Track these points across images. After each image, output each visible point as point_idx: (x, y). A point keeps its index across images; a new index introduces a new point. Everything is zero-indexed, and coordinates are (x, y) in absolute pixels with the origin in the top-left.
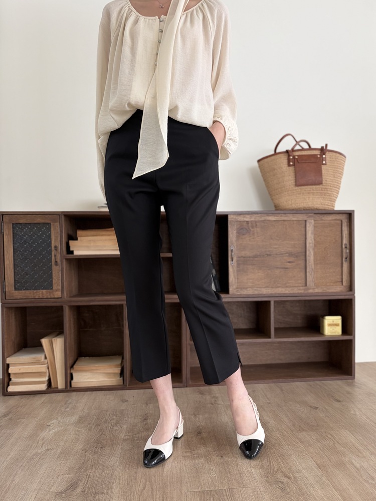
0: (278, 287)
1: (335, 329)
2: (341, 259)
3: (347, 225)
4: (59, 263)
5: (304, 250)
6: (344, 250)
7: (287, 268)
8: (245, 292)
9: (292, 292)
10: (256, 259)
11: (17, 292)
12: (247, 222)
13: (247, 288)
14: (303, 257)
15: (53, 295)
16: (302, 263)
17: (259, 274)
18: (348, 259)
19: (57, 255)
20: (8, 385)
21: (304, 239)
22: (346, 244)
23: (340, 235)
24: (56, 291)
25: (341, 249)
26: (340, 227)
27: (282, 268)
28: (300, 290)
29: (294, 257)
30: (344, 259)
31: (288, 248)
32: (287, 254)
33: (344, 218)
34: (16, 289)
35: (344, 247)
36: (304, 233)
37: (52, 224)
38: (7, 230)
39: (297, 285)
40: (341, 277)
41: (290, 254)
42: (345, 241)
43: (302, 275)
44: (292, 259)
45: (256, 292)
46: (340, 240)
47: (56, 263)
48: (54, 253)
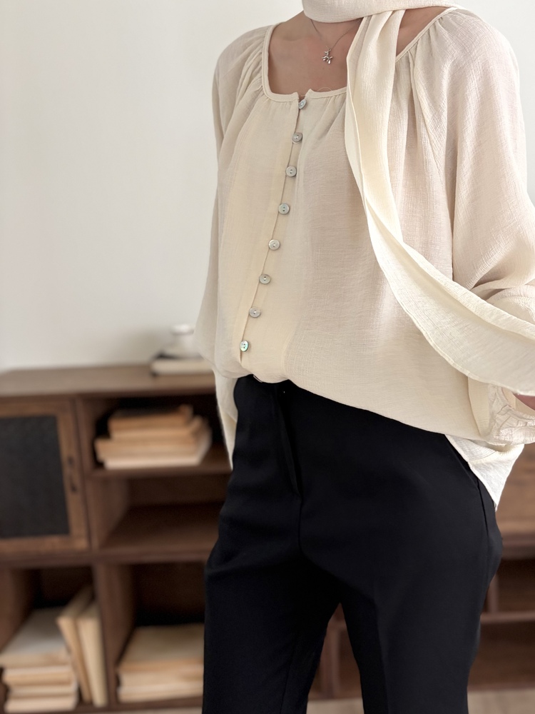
4: (79, 487)
15: (73, 546)
19: (74, 474)
20: (6, 700)
24: (79, 536)
37: (59, 416)
47: (74, 489)
48: (67, 471)
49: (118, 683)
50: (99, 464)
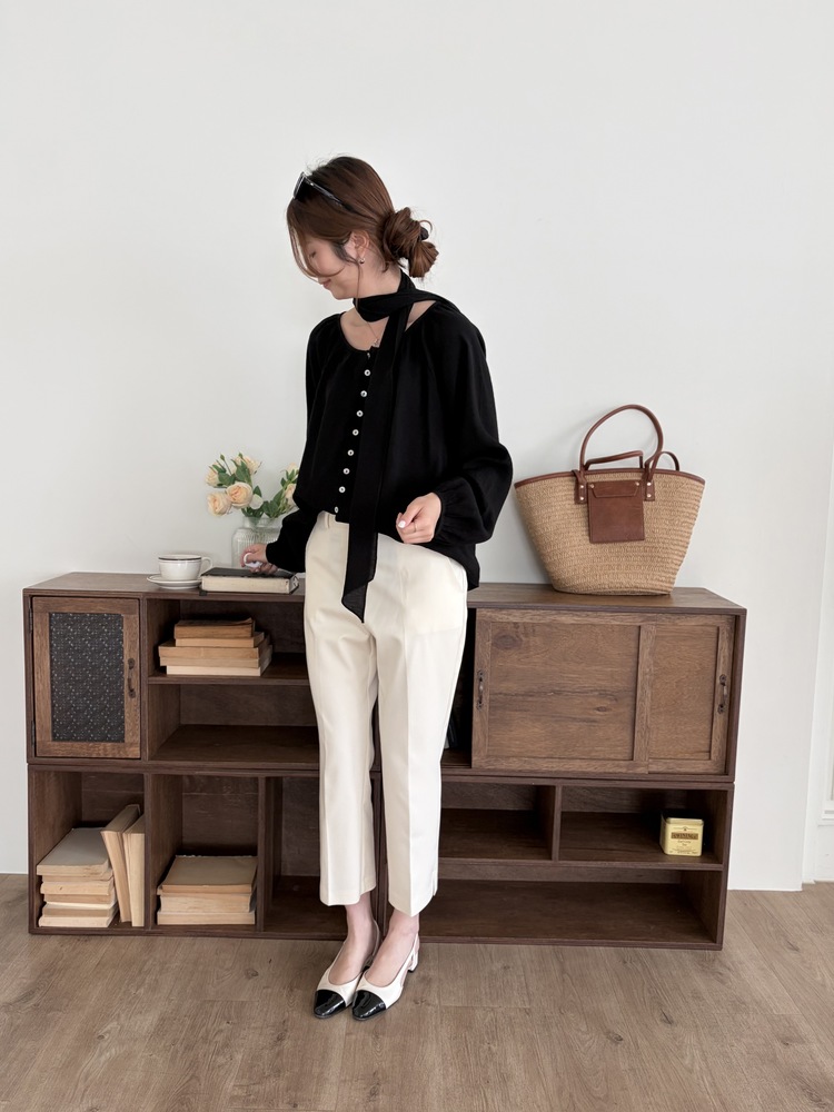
0: (573, 759)
1: (688, 845)
2: (711, 706)
3: (729, 638)
4: (137, 692)
5: (633, 685)
6: (719, 688)
7: (594, 721)
8: (503, 765)
9: (601, 770)
10: (530, 699)
11: (56, 743)
12: (515, 623)
13: (509, 757)
14: (629, 701)
15: (125, 752)
16: (626, 711)
17: (536, 730)
18: (726, 707)
19: (133, 677)
20: (40, 915)
21: (633, 664)
22: (723, 678)
23: (714, 656)
24: (132, 744)
25: (712, 684)
26: (715, 639)
27: (584, 721)
28: (618, 766)
29: (611, 700)
30: (717, 707)
31: (599, 680)
32: (597, 693)
33: (724, 624)
34: (55, 738)
35: (718, 681)
36: (634, 651)
38: (39, 625)
39: (612, 756)
40: (708, 742)
41: (603, 694)
42: (723, 669)
43: (626, 735)
44: (605, 703)
45: (528, 767)
46: (712, 667)
47: (132, 693)
48: (127, 673)
49: (158, 906)
50: (161, 670)
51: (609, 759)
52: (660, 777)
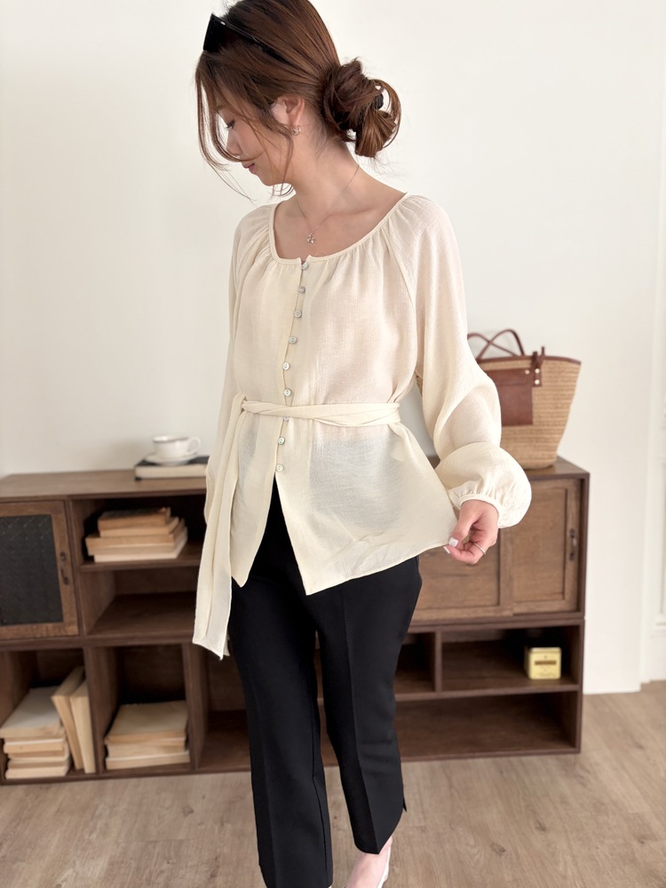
0: (449, 608)
1: (549, 670)
2: (563, 555)
3: (576, 498)
4: (70, 579)
6: (569, 540)
7: (465, 575)
9: (473, 616)
15: (65, 631)
16: (492, 565)
18: (576, 556)
19: (66, 568)
20: (6, 768)
22: (572, 531)
23: (563, 514)
24: (71, 624)
25: (563, 537)
26: (563, 500)
27: (457, 576)
28: (487, 611)
30: (567, 556)
33: (571, 486)
34: (2, 624)
35: (568, 534)
37: (53, 516)
39: (482, 603)
40: (562, 585)
42: (572, 524)
43: (493, 585)
46: (562, 523)
47: (66, 581)
48: (60, 564)
49: (106, 753)
50: (89, 559)
51: (480, 606)
52: (522, 618)
